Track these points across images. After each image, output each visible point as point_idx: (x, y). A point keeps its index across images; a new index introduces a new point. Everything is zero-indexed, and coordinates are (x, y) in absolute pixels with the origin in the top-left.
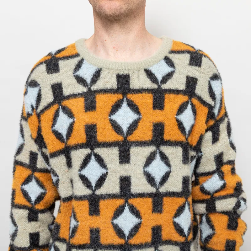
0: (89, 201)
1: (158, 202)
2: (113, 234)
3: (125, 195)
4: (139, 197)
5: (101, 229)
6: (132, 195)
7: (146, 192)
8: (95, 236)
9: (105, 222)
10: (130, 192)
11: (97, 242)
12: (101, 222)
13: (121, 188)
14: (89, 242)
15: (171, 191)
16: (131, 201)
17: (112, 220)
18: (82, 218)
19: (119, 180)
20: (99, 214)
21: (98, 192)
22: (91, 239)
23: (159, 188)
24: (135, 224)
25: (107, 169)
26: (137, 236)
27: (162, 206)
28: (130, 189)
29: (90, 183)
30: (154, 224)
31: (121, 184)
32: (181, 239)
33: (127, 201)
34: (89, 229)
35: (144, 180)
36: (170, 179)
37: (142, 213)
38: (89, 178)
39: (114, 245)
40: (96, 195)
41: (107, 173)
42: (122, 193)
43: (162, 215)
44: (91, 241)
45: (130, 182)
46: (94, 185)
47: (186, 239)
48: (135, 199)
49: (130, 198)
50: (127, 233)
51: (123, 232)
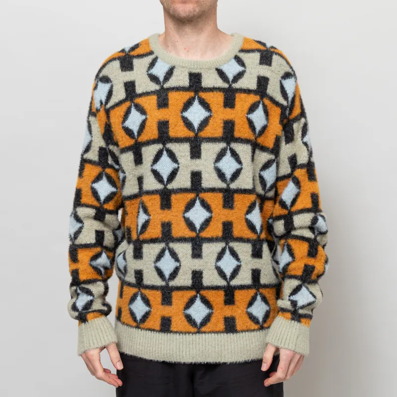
0: (160, 195)
1: (228, 197)
2: (184, 227)
3: (196, 190)
4: (209, 192)
5: (173, 222)
6: (203, 189)
7: (216, 187)
8: (167, 229)
9: (177, 216)
10: (201, 186)
11: (168, 235)
12: (172, 215)
13: (192, 182)
14: (161, 236)
15: (243, 188)
16: (202, 195)
17: (184, 213)
18: (153, 212)
19: (190, 175)
20: (171, 207)
21: (170, 187)
22: (163, 233)
23: (229, 184)
24: (205, 217)
25: (178, 164)
26: (207, 229)
27: (233, 202)
28: (201, 184)
29: (162, 178)
30: (224, 219)
31: (192, 178)
32: (253, 236)
33: (198, 195)
34: (160, 223)
35: (215, 175)
36: (241, 176)
37: (213, 207)
38: (161, 172)
39: (185, 238)
40: (167, 189)
41: (178, 167)
42: (193, 187)
43: (233, 211)
44: (162, 234)
45: (201, 177)
46: (165, 180)
47: (259, 237)
48: (206, 194)
49: (201, 192)
50: (198, 226)
51: (194, 225)
